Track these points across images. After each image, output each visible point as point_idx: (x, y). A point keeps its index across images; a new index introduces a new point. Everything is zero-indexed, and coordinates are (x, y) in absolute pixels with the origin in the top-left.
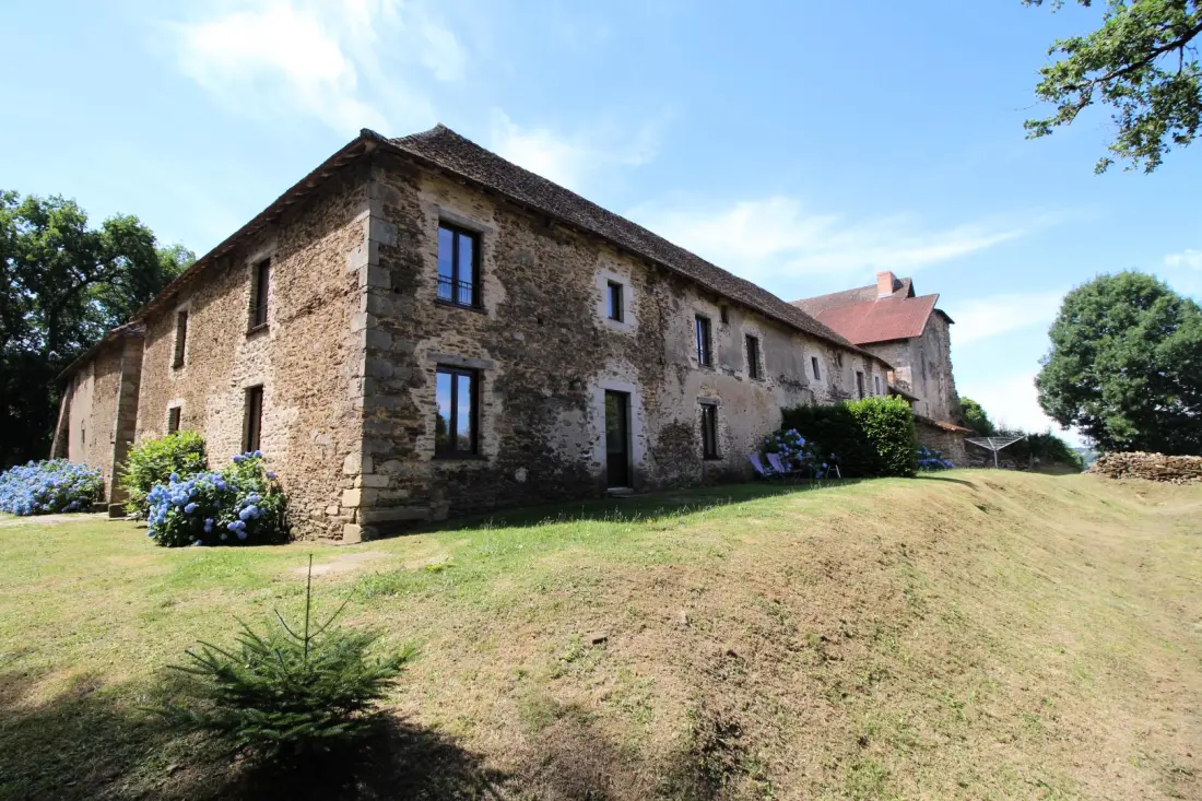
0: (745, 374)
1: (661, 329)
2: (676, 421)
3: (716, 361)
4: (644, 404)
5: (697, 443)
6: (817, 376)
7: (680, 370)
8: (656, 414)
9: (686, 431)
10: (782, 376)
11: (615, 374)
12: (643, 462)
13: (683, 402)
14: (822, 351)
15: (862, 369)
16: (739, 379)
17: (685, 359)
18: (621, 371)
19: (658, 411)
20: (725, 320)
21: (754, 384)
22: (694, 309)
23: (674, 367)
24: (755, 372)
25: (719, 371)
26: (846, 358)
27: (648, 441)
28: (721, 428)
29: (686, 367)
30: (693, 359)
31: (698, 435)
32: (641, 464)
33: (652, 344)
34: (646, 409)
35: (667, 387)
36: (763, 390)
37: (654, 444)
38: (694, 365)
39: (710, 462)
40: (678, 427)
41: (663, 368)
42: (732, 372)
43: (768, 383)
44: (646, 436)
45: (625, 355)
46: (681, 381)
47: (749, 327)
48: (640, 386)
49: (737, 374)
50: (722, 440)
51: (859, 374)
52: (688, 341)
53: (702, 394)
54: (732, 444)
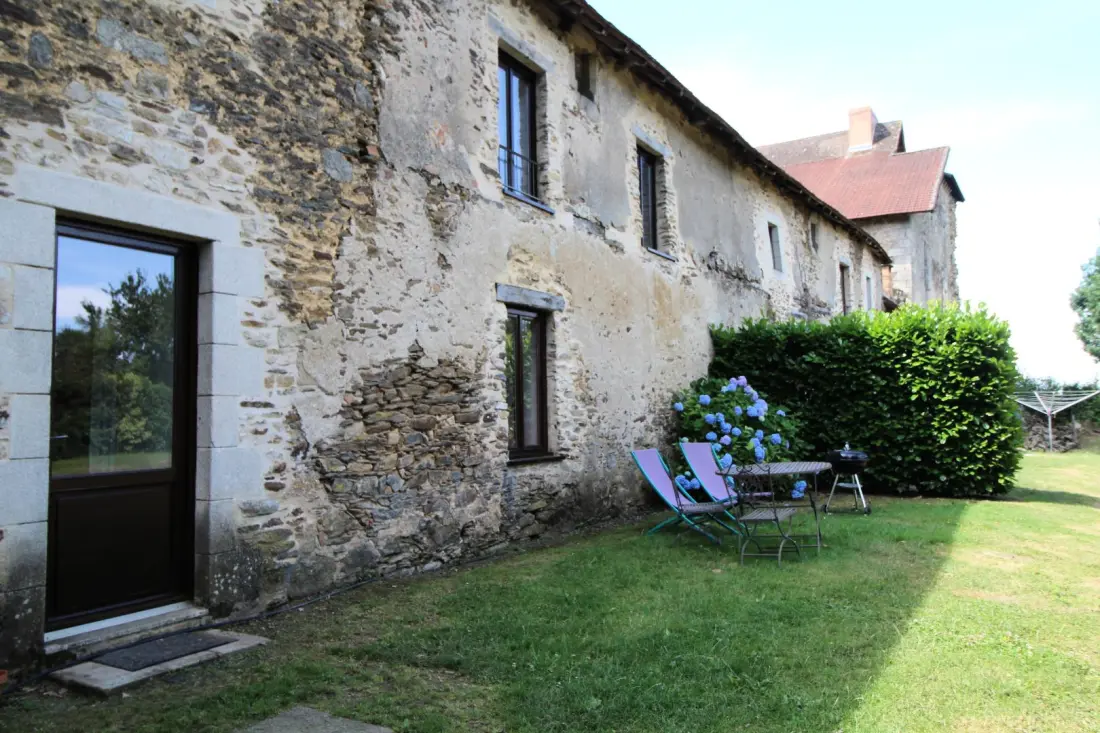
0: (631, 237)
1: (369, 44)
2: (417, 352)
3: (555, 189)
4: (283, 289)
5: (490, 419)
6: (777, 265)
7: (438, 191)
8: (331, 329)
9: (456, 384)
10: (712, 254)
11: (123, 154)
12: (264, 497)
13: (446, 295)
14: (786, 214)
15: (848, 261)
16: (616, 246)
17: (459, 164)
18: (166, 150)
19: (346, 317)
20: (584, 88)
21: (654, 265)
22: (495, 25)
23: (415, 179)
24: (653, 236)
25: (564, 218)
26: (825, 233)
27: (293, 420)
28: (563, 377)
29: (458, 188)
30: (486, 170)
31: (495, 397)
32: (251, 511)
33: (330, 85)
34: (291, 309)
35: (384, 239)
36: (672, 281)
37: (322, 428)
38: (490, 188)
39: (528, 470)
40: (426, 372)
41: (371, 175)
42: (600, 227)
43: (683, 266)
44: (283, 405)
45: (190, 91)
46: (441, 228)
47: (642, 123)
48: (264, 221)
49: (612, 234)
50: (565, 407)
51: (843, 268)
52: (472, 115)
53: (510, 274)
54: (594, 420)
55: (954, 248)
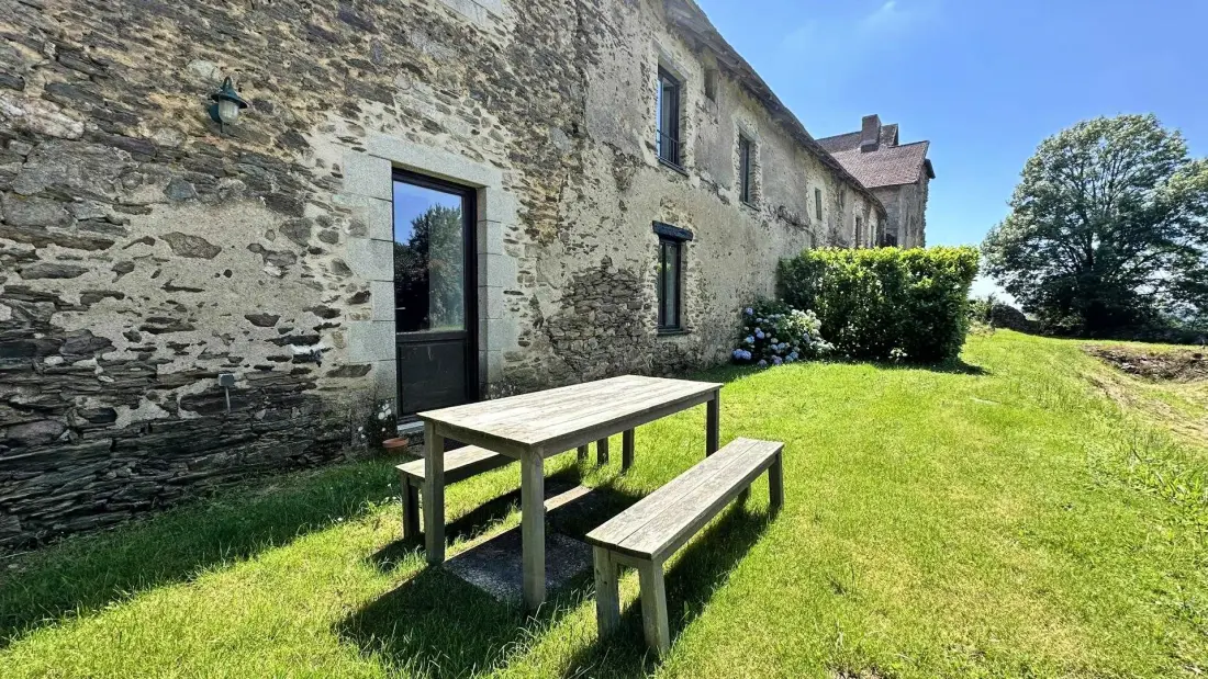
0: (733, 194)
1: (579, 57)
2: (607, 263)
3: (690, 161)
4: (527, 219)
5: (648, 307)
6: (819, 217)
7: (619, 160)
8: (556, 247)
9: (628, 285)
10: (781, 208)
11: (431, 126)
12: (517, 348)
13: (623, 228)
14: (826, 183)
15: (861, 214)
16: (724, 200)
17: (633, 141)
18: (455, 124)
19: (565, 240)
20: (709, 94)
21: (745, 215)
22: (657, 47)
23: (606, 149)
24: (747, 196)
25: (695, 180)
26: (849, 195)
27: (534, 303)
28: (691, 283)
29: (632, 157)
30: (649, 146)
31: (650, 293)
32: (511, 357)
33: (554, 83)
34: (532, 233)
35: (588, 190)
36: (757, 227)
37: (550, 310)
38: (651, 158)
39: (669, 340)
40: (611, 276)
41: (580, 146)
42: (715, 188)
43: (763, 215)
44: (528, 293)
45: (469, 82)
46: (622, 184)
47: (743, 119)
48: (516, 174)
49: (722, 191)
50: (691, 302)
51: (858, 220)
52: (641, 108)
53: (662, 216)
54: (708, 310)
55: (925, 209)
